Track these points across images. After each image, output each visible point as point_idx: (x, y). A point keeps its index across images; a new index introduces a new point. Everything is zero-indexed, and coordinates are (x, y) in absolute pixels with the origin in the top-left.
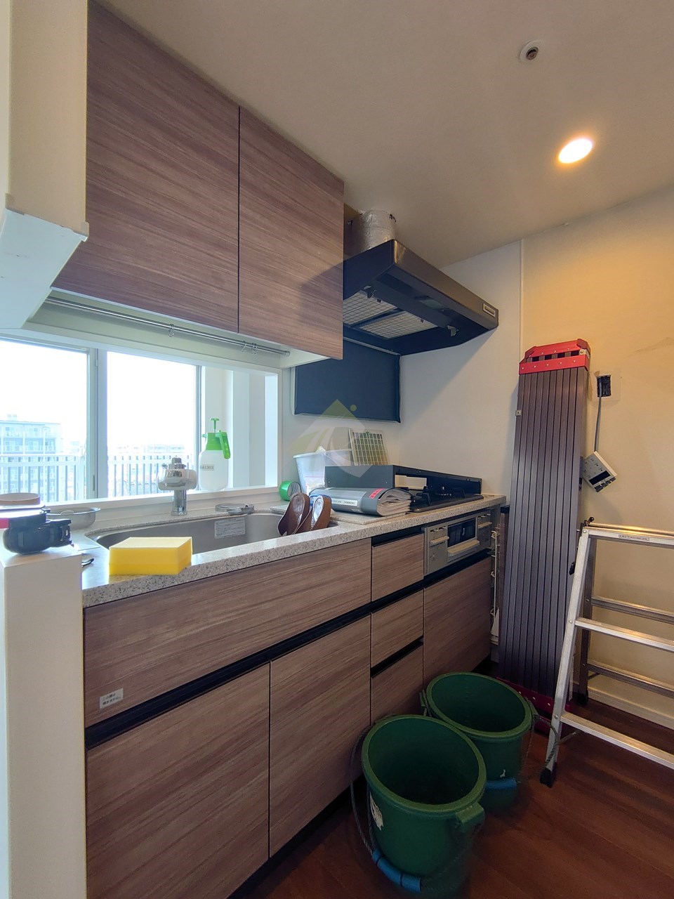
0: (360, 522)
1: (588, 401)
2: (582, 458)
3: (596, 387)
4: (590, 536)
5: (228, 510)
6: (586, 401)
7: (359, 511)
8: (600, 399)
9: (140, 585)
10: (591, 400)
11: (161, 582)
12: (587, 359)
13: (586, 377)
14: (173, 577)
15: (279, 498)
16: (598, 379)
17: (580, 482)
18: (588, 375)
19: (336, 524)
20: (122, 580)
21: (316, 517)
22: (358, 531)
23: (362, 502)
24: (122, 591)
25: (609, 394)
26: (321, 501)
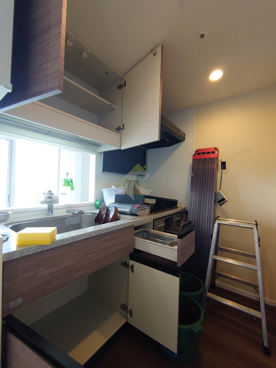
0: (130, 218)
1: (218, 171)
2: (215, 193)
3: (221, 166)
4: (218, 223)
5: (72, 213)
6: (217, 171)
7: (129, 213)
8: (222, 171)
9: (31, 250)
10: (219, 171)
11: (41, 248)
12: (218, 155)
13: (217, 162)
14: (47, 246)
15: (95, 207)
16: (221, 163)
17: (215, 202)
18: (218, 161)
19: (120, 219)
20: (22, 248)
21: (111, 216)
22: (129, 223)
23: (131, 210)
24: (22, 253)
25: (225, 169)
26: (114, 209)
